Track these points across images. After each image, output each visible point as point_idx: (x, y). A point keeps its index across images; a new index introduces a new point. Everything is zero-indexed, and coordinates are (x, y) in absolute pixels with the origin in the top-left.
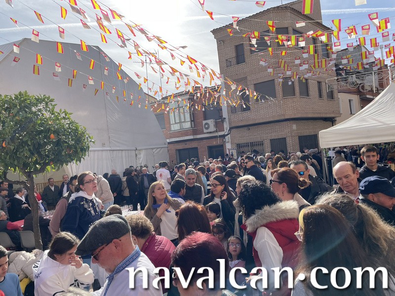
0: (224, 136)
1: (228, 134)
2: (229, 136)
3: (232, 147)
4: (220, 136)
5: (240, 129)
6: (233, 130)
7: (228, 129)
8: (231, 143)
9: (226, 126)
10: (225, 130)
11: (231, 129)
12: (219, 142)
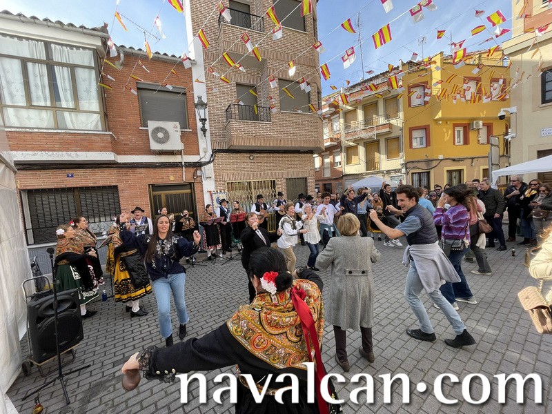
0: (198, 165)
1: (209, 163)
2: (211, 165)
3: (216, 188)
4: (189, 165)
5: (235, 156)
6: (220, 156)
7: (210, 152)
8: (216, 182)
9: (205, 145)
10: (202, 154)
11: (215, 152)
12: (185, 176)
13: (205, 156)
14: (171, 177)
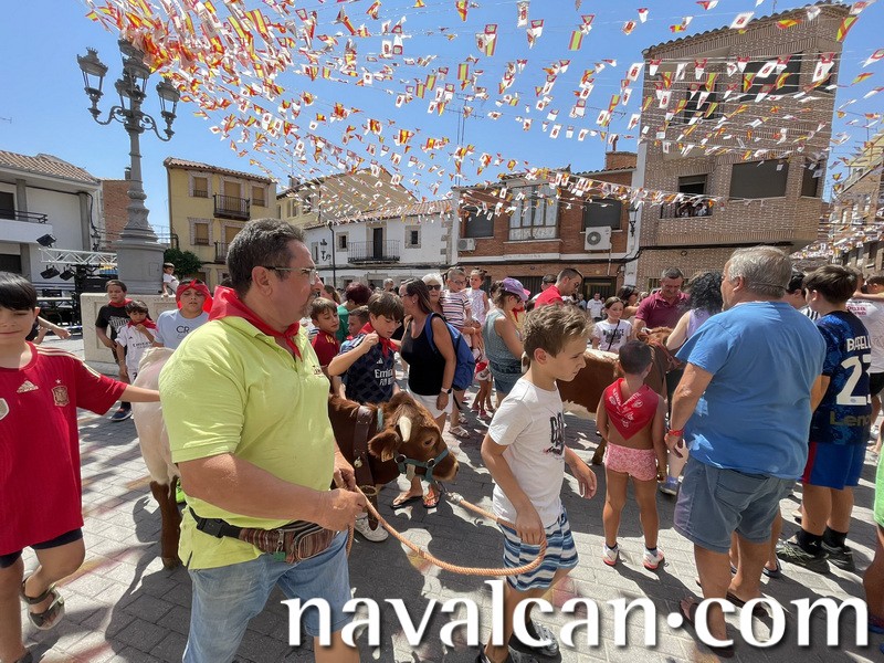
0: (623, 262)
2: (636, 262)
5: (664, 252)
11: (641, 249)
12: (609, 271)
13: (631, 251)
14: (598, 272)
